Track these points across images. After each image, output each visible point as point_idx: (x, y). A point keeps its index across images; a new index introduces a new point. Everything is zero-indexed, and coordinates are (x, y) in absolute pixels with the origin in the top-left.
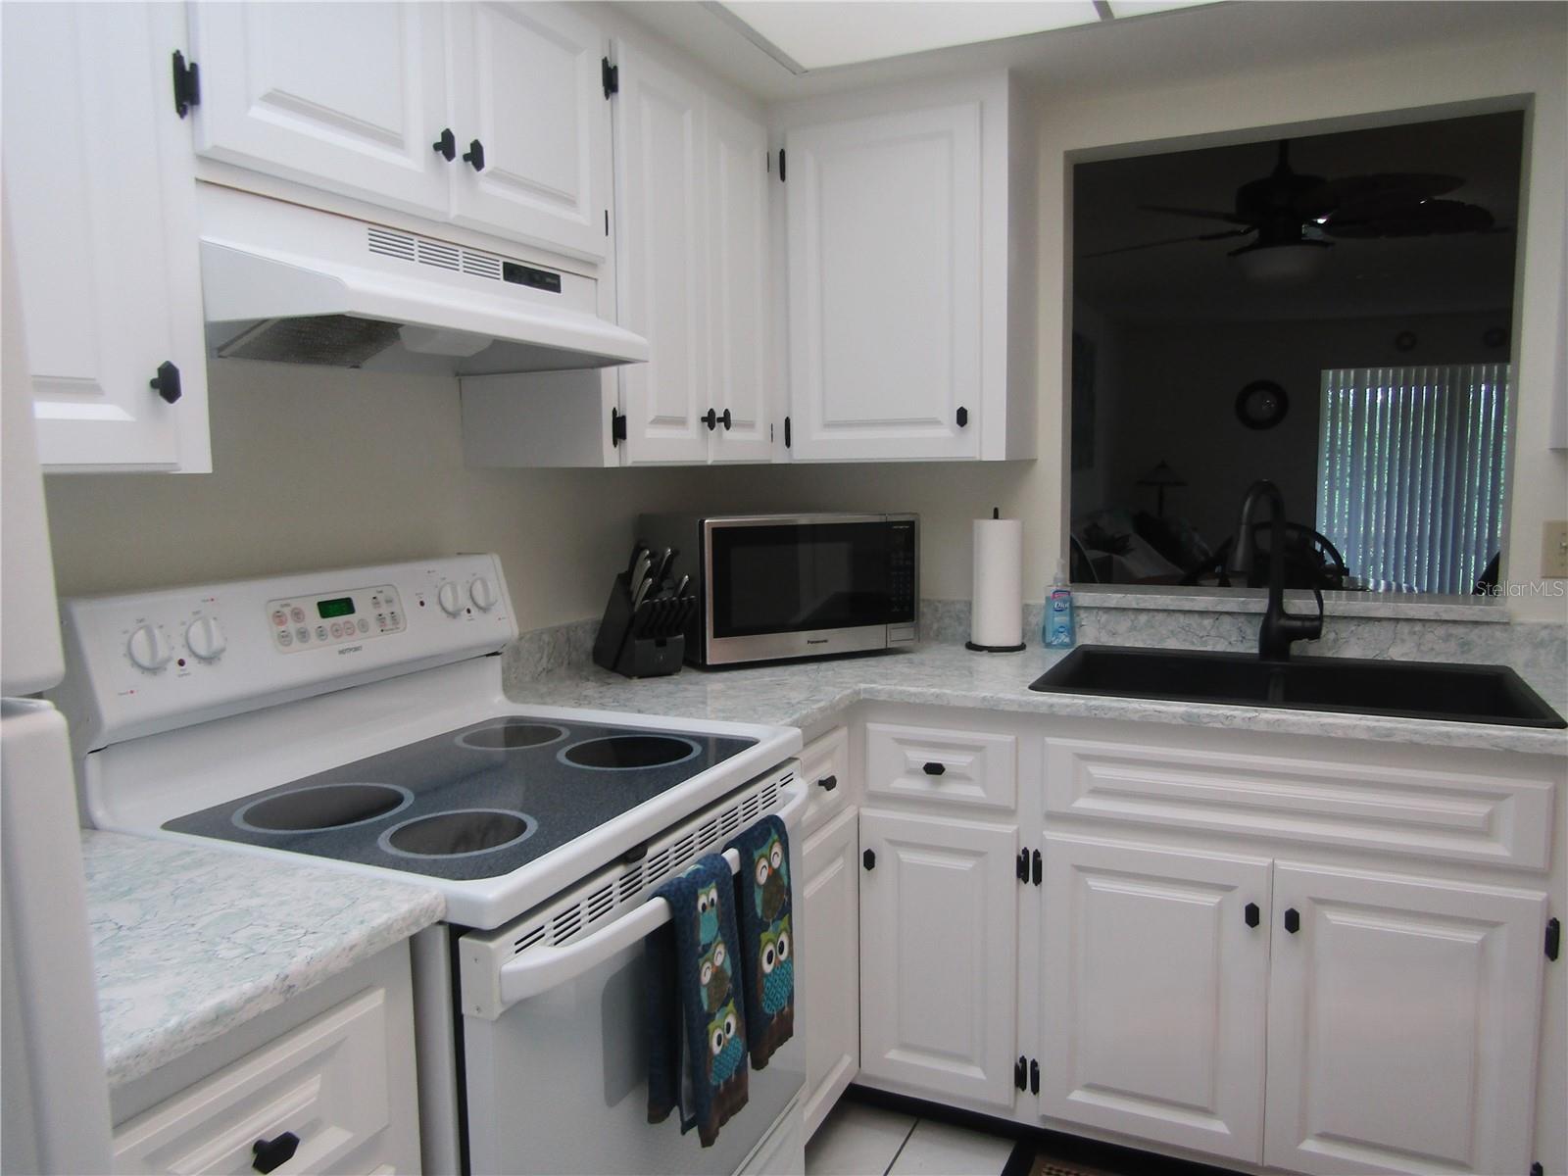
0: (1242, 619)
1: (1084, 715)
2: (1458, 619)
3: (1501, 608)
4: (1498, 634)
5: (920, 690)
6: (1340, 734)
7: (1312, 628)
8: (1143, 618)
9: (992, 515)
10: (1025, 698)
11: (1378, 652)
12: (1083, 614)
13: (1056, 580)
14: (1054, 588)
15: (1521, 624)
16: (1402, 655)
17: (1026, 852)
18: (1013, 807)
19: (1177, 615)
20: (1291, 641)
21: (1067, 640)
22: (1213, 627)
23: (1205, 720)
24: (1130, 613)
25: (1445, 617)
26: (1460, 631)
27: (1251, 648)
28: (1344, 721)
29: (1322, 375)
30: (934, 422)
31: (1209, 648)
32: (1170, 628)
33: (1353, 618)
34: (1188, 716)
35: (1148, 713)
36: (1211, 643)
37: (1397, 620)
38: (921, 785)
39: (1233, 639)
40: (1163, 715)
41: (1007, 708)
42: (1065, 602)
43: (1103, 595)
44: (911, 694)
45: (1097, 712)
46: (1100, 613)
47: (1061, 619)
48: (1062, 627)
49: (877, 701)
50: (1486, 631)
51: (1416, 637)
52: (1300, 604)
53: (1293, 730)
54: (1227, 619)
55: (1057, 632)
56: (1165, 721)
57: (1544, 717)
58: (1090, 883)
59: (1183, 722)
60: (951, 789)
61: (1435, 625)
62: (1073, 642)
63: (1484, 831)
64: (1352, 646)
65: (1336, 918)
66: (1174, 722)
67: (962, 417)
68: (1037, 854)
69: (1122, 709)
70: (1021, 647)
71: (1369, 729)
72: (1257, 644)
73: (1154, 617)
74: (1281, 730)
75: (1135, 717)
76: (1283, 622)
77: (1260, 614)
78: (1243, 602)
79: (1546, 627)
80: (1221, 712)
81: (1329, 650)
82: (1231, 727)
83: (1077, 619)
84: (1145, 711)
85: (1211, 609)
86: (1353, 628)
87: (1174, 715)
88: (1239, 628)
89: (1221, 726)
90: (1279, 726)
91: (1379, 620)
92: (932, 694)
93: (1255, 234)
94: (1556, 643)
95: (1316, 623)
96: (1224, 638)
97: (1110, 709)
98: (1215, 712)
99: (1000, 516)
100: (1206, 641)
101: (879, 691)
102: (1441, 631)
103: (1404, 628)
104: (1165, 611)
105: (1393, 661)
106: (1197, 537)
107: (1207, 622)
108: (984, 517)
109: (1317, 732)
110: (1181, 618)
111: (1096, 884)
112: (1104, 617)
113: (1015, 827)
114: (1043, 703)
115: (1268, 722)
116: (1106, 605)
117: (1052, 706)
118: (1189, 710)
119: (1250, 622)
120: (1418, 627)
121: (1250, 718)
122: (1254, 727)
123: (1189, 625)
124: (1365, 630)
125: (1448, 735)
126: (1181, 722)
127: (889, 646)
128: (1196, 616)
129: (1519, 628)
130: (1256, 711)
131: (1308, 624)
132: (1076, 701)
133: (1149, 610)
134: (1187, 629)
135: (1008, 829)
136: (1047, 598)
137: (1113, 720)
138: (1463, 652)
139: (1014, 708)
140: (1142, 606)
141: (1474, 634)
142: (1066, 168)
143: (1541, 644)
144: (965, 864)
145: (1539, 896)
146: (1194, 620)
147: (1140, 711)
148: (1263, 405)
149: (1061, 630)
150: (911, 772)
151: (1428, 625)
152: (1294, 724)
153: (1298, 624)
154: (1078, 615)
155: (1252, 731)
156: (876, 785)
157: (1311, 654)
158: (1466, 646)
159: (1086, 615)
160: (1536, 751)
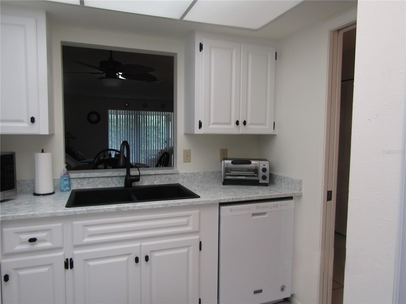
0: (118, 178)
1: (86, 213)
2: (168, 173)
3: (177, 170)
4: (176, 176)
5: (26, 214)
6: (156, 207)
7: (137, 178)
8: (91, 180)
9: (41, 152)
10: (66, 211)
11: (151, 183)
12: (72, 180)
13: (64, 171)
14: (64, 173)
15: (181, 173)
16: (157, 183)
17: (67, 259)
18: (62, 246)
19: (101, 178)
20: (132, 182)
21: (69, 189)
22: (111, 181)
23: (122, 209)
24: (87, 179)
25: (166, 173)
26: (169, 176)
27: (121, 185)
28: (156, 204)
29: (109, 111)
30: (22, 121)
31: (110, 187)
32: (99, 182)
33: (146, 175)
34: (117, 209)
35: (106, 209)
36: (111, 185)
37: (155, 175)
38: (27, 247)
39: (117, 183)
40: (110, 209)
41: (60, 215)
42: (67, 177)
43: (80, 174)
44: (22, 216)
45: (90, 212)
46: (78, 179)
47: (67, 183)
48: (67, 185)
49: (9, 220)
50: (174, 175)
51: (160, 178)
52: (134, 172)
53: (145, 208)
54: (114, 178)
55: (65, 187)
56: (111, 211)
57: (195, 196)
58: (89, 264)
59: (116, 210)
60: (39, 245)
61: (163, 175)
62: (70, 189)
63: (186, 225)
64: (145, 182)
65: (157, 254)
66: (113, 211)
67: (33, 120)
68: (71, 259)
69: (98, 209)
70: (53, 193)
71: (163, 205)
72: (124, 184)
73: (94, 179)
74: (142, 208)
75: (102, 211)
76: (131, 178)
77: (124, 176)
78: (119, 173)
79: (185, 173)
80: (126, 206)
81: (141, 183)
82: (130, 209)
83: (71, 182)
84: (105, 209)
85: (111, 176)
86: (146, 177)
87: (113, 209)
88: (118, 180)
89: (126, 210)
90: (141, 207)
91: (151, 175)
92: (31, 215)
93: (105, 74)
94: (187, 177)
95: (139, 177)
96: (114, 183)
97: (94, 210)
98: (125, 206)
99: (44, 152)
100: (109, 185)
101: (8, 217)
102: (165, 176)
103: (157, 176)
104: (97, 177)
105: (155, 185)
106: (80, 153)
107: (109, 179)
108: (39, 152)
109: (151, 207)
110: (102, 179)
111: (91, 263)
112: (79, 181)
113: (63, 253)
114: (72, 211)
115: (139, 207)
116: (80, 177)
117: (75, 212)
118: (118, 207)
119: (121, 178)
120: (160, 176)
121: (134, 207)
122: (135, 209)
123: (104, 181)
124: (149, 178)
125: (179, 203)
126: (115, 210)
127: (5, 199)
128: (106, 178)
129: (180, 174)
130: (135, 204)
131: (136, 178)
132: (83, 209)
133: (93, 177)
134: (104, 182)
135: (61, 254)
136: (61, 177)
137: (95, 213)
138: (169, 181)
139: (63, 214)
140: (91, 176)
141: (172, 176)
142: (61, 47)
143: (184, 178)
144: (45, 269)
145: (197, 237)
146: (106, 179)
147: (103, 209)
148: (94, 118)
149: (66, 186)
150: (22, 243)
151: (162, 175)
152: (145, 206)
153: (134, 178)
154: (71, 181)
155: (135, 210)
156: (7, 250)
157: (136, 185)
158: (170, 179)
159: (73, 180)
160: (197, 204)
